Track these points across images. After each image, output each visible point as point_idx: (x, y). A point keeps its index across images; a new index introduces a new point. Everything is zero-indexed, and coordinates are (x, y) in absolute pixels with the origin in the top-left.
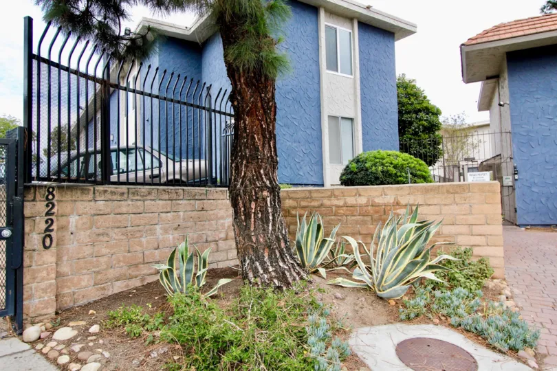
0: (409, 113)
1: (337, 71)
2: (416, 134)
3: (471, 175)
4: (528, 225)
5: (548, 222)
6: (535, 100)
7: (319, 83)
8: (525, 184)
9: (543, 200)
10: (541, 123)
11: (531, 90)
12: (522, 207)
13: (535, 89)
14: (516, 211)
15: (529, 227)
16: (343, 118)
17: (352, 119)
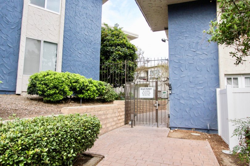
0: (112, 46)
1: (44, 7)
2: (114, 60)
3: (141, 89)
4: (177, 128)
5: (190, 126)
6: (185, 38)
7: (21, 12)
8: (176, 97)
9: (187, 110)
10: (188, 54)
11: (182, 31)
12: (173, 114)
13: (185, 31)
14: (169, 117)
15: (176, 129)
16: (45, 42)
17: (57, 44)
